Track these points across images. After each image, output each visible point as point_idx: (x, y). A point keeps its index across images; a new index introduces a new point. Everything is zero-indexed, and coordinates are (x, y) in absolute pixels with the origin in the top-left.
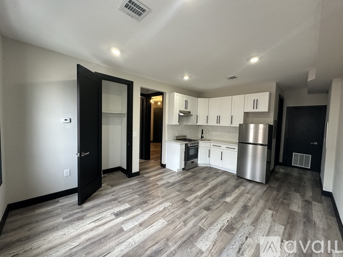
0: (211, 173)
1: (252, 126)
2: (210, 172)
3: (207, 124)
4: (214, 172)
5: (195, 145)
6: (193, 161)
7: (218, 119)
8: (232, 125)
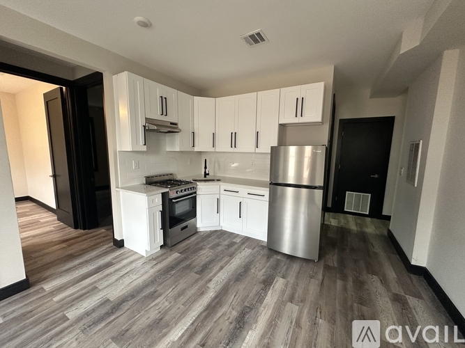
0: (220, 248)
1: (293, 150)
2: (218, 245)
3: (213, 150)
4: (226, 243)
5: (190, 192)
6: (184, 224)
7: (234, 138)
8: (258, 150)
